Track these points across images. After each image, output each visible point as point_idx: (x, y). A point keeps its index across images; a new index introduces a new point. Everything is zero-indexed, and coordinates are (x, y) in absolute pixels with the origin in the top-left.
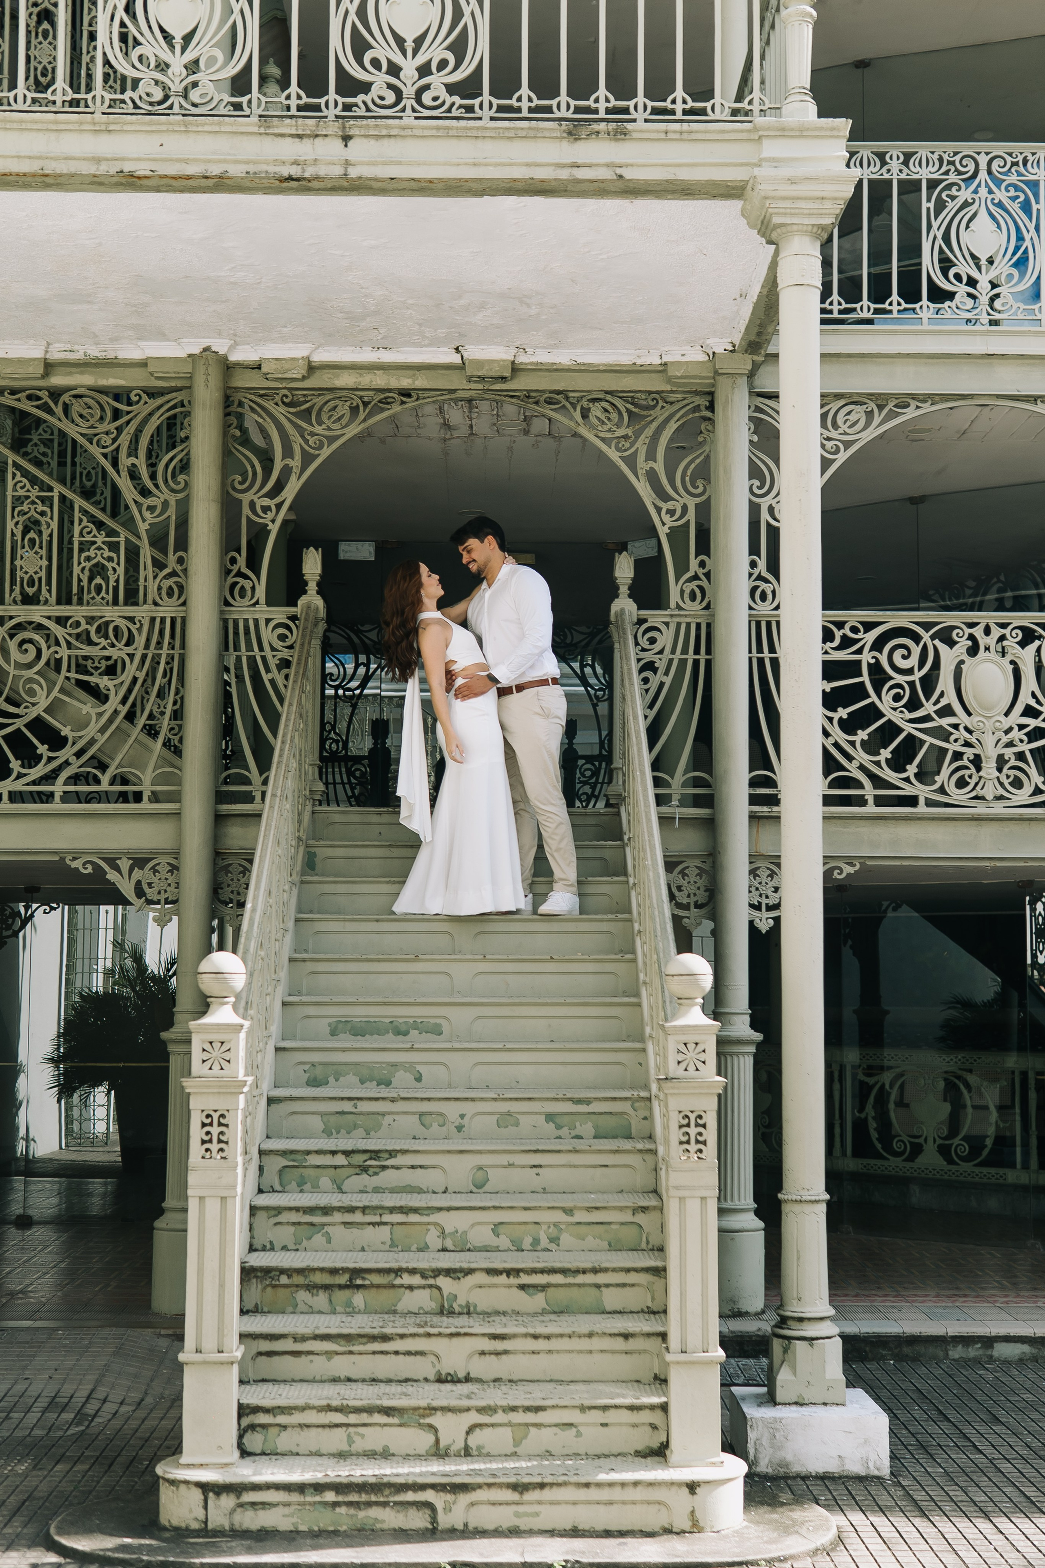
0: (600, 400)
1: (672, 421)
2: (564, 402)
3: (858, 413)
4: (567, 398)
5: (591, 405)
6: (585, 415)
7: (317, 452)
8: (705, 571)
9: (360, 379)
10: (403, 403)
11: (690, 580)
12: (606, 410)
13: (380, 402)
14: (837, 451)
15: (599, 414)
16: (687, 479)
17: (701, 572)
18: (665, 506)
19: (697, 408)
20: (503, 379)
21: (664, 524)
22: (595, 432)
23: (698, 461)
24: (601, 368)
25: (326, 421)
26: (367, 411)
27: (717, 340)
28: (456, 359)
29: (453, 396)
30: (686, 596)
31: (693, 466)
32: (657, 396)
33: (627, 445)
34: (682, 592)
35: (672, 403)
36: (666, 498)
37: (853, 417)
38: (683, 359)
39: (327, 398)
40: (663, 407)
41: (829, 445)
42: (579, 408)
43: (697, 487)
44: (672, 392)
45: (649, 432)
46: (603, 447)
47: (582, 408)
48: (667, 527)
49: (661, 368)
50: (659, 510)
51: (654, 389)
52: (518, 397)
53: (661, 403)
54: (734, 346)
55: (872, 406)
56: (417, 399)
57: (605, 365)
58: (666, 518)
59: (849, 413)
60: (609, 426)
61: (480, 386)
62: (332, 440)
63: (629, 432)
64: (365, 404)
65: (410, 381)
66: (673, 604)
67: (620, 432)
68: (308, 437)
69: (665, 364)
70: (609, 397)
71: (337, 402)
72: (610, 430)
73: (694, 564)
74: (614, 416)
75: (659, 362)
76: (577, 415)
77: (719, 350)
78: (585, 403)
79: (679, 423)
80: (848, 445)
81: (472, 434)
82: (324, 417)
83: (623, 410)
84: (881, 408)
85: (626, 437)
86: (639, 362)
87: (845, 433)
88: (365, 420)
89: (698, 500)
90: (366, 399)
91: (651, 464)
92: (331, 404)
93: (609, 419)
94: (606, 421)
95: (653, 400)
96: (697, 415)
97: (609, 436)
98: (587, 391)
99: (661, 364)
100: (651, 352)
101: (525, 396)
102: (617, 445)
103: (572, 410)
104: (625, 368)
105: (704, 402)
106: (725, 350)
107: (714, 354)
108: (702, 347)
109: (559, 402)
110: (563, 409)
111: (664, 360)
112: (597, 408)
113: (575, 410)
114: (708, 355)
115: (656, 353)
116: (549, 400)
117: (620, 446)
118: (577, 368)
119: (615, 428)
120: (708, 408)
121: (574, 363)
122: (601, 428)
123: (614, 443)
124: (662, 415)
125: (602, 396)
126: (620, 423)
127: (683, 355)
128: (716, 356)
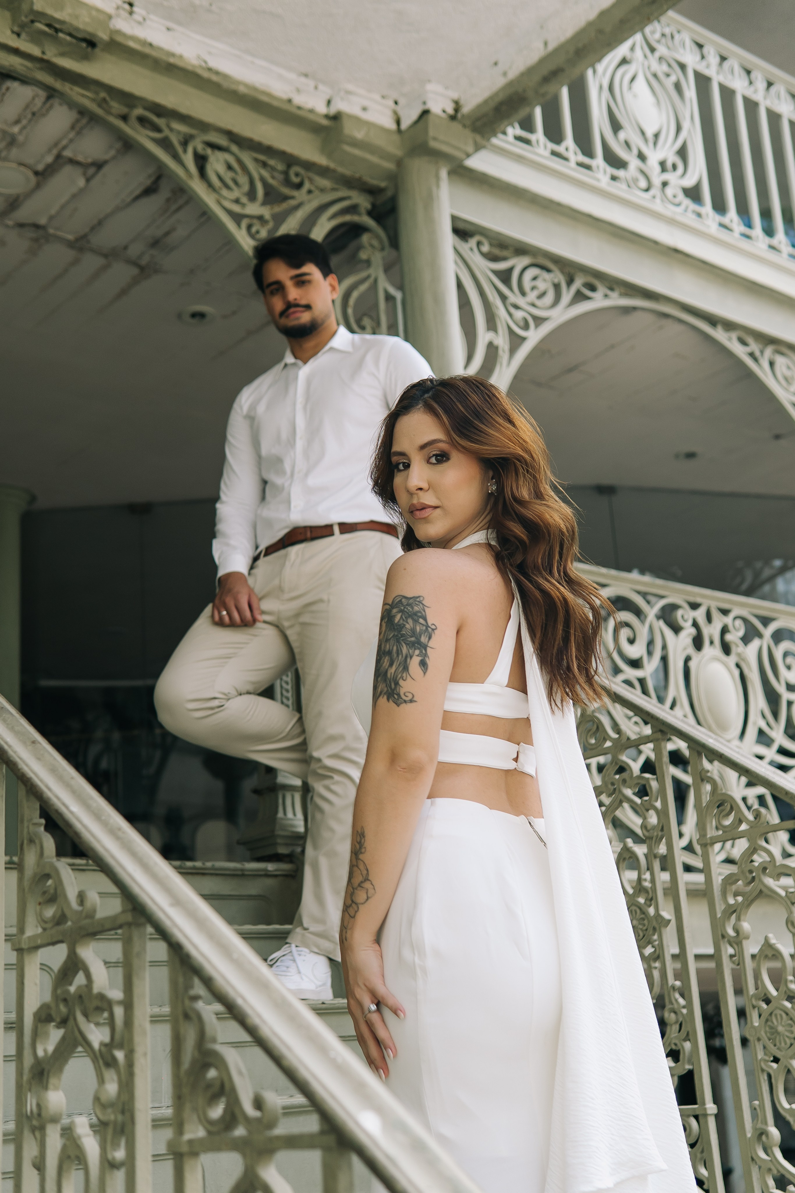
0: (220, 149)
1: (324, 216)
2: (167, 132)
3: (545, 281)
4: (171, 130)
5: (209, 151)
6: (201, 161)
12: (230, 167)
14: (526, 327)
15: (221, 169)
19: (353, 210)
20: (91, 43)
22: (216, 196)
23: (363, 288)
24: (242, 89)
31: (356, 293)
32: (303, 172)
33: (263, 232)
35: (321, 190)
37: (542, 285)
38: (364, 116)
40: (309, 192)
41: (519, 315)
42: (190, 150)
45: (293, 222)
46: (230, 225)
47: (195, 153)
49: (325, 122)
51: (303, 155)
52: (90, 100)
53: (306, 184)
54: (457, 111)
55: (559, 277)
57: (246, 85)
59: (535, 278)
60: (236, 193)
61: (35, 51)
63: (266, 212)
67: (253, 209)
69: (336, 118)
70: (234, 148)
72: (237, 201)
74: (243, 180)
75: (324, 111)
76: (189, 160)
77: (436, 108)
78: (200, 148)
79: (331, 224)
80: (539, 321)
83: (256, 175)
84: (570, 282)
85: (260, 218)
86: (299, 100)
87: (533, 305)
93: (236, 182)
94: (231, 184)
95: (297, 175)
96: (355, 218)
97: (236, 208)
98: (203, 126)
99: (327, 117)
100: (321, 87)
101: (104, 100)
102: (249, 227)
103: (180, 149)
104: (275, 103)
105: (364, 202)
106: (444, 111)
107: (426, 113)
108: (396, 103)
109: (158, 130)
110: (165, 144)
111: (333, 111)
112: (218, 160)
113: (185, 151)
114: (398, 122)
115: (325, 92)
116: (142, 120)
117: (254, 230)
118: (206, 74)
119: (244, 200)
120: (370, 213)
121: (203, 64)
122: (225, 192)
123: (244, 223)
124: (309, 201)
125: (223, 141)
126: (252, 195)
127: (364, 109)
128: (431, 118)
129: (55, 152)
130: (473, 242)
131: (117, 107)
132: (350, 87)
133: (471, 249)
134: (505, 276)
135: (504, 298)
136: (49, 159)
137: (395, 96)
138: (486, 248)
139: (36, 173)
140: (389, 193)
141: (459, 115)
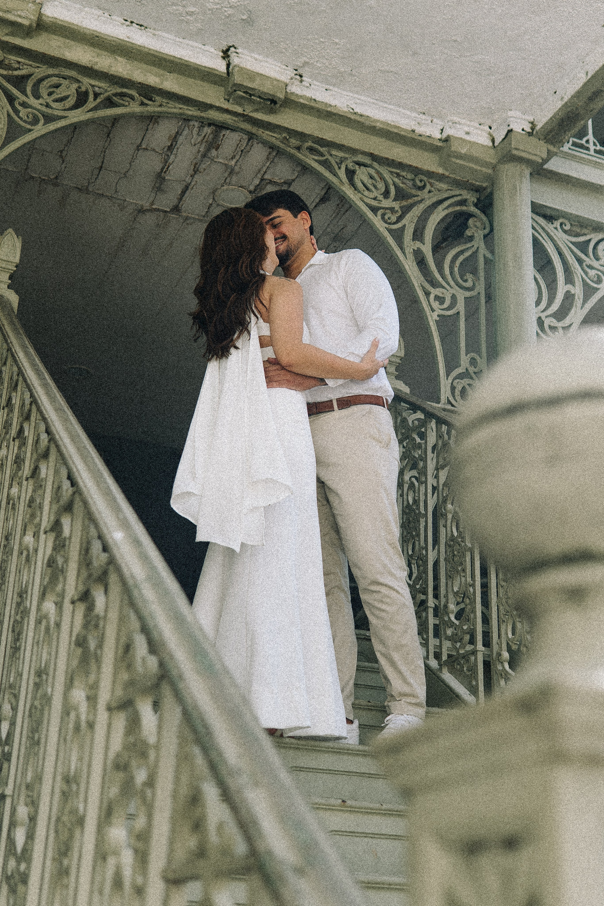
0: (365, 165)
1: (440, 207)
2: (328, 156)
4: (331, 155)
5: (357, 167)
6: (351, 174)
7: (29, 127)
8: (476, 370)
9: (96, 60)
10: (142, 104)
11: (460, 376)
12: (371, 177)
13: (115, 95)
15: (365, 178)
16: (456, 269)
17: (471, 370)
18: (434, 292)
19: (463, 203)
20: (274, 102)
21: (433, 310)
22: (360, 195)
23: (467, 253)
24: (377, 125)
25: (45, 96)
26: (98, 100)
27: (518, 114)
28: (221, 66)
29: (202, 114)
30: (457, 392)
31: (461, 258)
32: (425, 179)
33: (394, 219)
34: (453, 389)
35: (439, 191)
36: (434, 284)
38: (467, 138)
39: (51, 71)
40: (430, 192)
42: (343, 167)
43: (466, 281)
44: (441, 178)
45: (417, 211)
46: (370, 214)
47: (347, 169)
48: (436, 314)
49: (440, 144)
50: (427, 294)
51: (426, 167)
52: (276, 138)
53: (428, 187)
54: (533, 129)
56: (161, 106)
57: (382, 123)
58: (436, 305)
60: (375, 193)
61: (239, 110)
62: (49, 119)
63: (396, 205)
64: (96, 95)
65: (157, 80)
66: (443, 398)
67: (387, 203)
68: (20, 108)
69: (446, 140)
70: (376, 165)
71: (62, 81)
72: (375, 199)
73: (464, 360)
74: (381, 185)
75: (439, 136)
76: (342, 173)
77: (517, 128)
78: (351, 166)
79: (446, 212)
81: (176, 209)
82: (43, 91)
83: (390, 181)
85: (392, 210)
86: (420, 130)
88: (95, 109)
89: (468, 294)
90: (97, 89)
91: (418, 244)
92: (55, 80)
93: (375, 187)
94: (371, 187)
95: (421, 181)
96: (464, 208)
97: (374, 203)
98: (353, 151)
99: (440, 140)
100: (435, 120)
101: (285, 138)
102: (383, 216)
103: (336, 167)
104: (402, 133)
105: (471, 197)
106: (523, 130)
107: (510, 131)
108: (490, 128)
109: (322, 155)
110: (325, 164)
111: (444, 135)
112: (363, 173)
113: (340, 168)
114: (493, 141)
115: (439, 123)
116: (311, 150)
117: (386, 217)
118: (353, 117)
119: (381, 197)
120: (476, 205)
121: (352, 111)
122: (366, 193)
123: (380, 213)
124: (429, 198)
125: (367, 160)
126: (386, 194)
127: (468, 133)
128: (513, 134)
129: (259, 176)
130: (557, 224)
131: (294, 142)
132: (456, 119)
133: (556, 228)
134: (583, 247)
135: (580, 261)
136: (257, 182)
137: (489, 122)
138: (567, 227)
139: (250, 192)
140: (489, 190)
141: (534, 132)
